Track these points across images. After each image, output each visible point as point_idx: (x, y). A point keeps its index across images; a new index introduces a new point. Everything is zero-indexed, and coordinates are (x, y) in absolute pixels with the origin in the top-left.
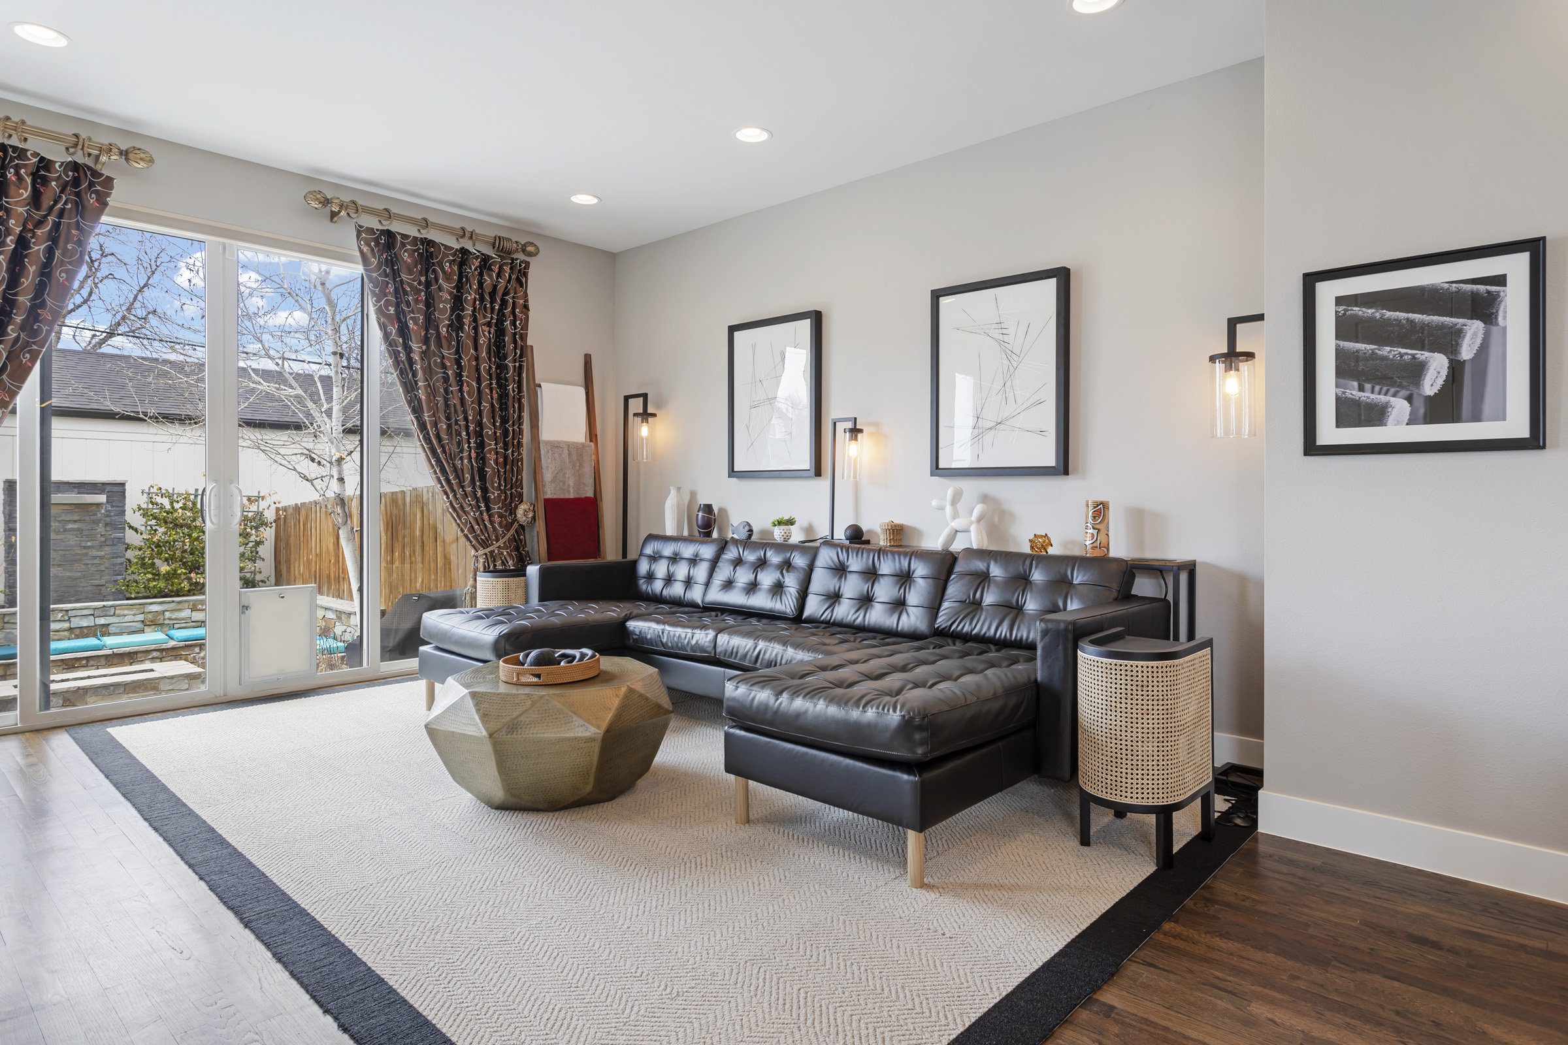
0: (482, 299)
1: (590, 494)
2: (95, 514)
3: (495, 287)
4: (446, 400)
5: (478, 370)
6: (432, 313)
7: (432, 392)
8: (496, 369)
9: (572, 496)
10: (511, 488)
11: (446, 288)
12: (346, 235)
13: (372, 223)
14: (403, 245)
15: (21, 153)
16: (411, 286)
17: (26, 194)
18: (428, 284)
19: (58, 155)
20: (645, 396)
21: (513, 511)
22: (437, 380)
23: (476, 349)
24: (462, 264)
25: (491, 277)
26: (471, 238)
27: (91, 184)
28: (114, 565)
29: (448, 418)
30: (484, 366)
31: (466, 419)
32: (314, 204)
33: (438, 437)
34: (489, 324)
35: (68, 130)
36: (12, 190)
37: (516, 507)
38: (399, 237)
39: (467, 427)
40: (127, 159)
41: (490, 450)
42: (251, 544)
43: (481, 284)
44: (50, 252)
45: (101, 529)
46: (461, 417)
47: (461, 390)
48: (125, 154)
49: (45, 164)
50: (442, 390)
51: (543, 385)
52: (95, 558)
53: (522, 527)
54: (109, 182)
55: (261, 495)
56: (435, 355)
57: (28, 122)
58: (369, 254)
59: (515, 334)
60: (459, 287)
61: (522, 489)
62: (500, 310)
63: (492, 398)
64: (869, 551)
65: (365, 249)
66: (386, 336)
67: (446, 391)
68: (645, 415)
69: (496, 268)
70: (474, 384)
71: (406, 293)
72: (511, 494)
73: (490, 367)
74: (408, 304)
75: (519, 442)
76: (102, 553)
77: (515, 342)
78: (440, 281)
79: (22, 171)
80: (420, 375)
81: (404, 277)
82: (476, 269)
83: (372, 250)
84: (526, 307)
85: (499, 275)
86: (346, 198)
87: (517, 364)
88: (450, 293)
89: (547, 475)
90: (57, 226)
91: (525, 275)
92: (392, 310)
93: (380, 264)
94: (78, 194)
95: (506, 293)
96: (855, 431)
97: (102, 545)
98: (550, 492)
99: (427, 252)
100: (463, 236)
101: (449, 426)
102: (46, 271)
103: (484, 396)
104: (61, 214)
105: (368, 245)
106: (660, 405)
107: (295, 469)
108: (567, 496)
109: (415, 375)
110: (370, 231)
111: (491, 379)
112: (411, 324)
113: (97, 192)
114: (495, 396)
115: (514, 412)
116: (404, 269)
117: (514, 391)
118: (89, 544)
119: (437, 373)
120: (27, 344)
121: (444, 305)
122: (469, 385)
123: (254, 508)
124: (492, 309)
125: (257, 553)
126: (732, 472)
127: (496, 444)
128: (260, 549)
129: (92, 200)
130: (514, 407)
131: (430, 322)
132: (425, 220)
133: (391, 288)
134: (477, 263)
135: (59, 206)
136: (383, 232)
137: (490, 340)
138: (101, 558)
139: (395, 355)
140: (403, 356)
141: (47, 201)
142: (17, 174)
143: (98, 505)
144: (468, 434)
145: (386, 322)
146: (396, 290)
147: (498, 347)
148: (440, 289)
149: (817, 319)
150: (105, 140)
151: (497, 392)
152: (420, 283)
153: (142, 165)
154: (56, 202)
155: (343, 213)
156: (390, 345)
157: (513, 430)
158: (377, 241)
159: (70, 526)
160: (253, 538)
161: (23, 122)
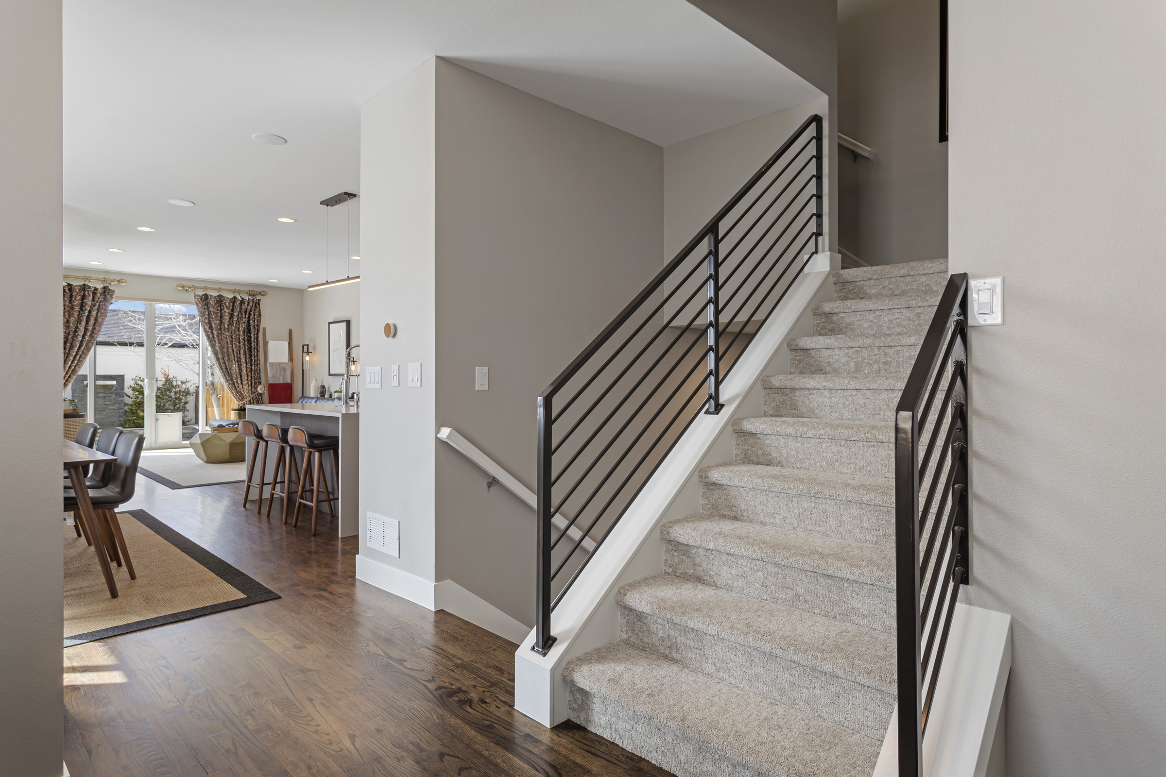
0: (242, 314)
1: (289, 381)
2: (111, 390)
3: (247, 309)
4: (228, 350)
5: (239, 339)
6: (222, 321)
7: (222, 348)
8: (248, 338)
9: (281, 382)
10: (255, 380)
11: (227, 311)
12: (191, 297)
13: (201, 293)
14: (211, 298)
15: (89, 287)
16: (213, 312)
17: (91, 298)
18: (221, 310)
19: (100, 286)
20: (308, 345)
21: (256, 388)
22: (224, 343)
23: (239, 332)
24: (234, 303)
25: (245, 306)
26: (238, 292)
27: (109, 292)
28: (119, 413)
29: (228, 356)
30: (241, 338)
31: (234, 356)
32: (180, 288)
33: (225, 363)
34: (244, 322)
35: (101, 276)
36: (87, 298)
37: (257, 387)
38: (209, 296)
39: (234, 359)
40: (119, 283)
41: (244, 367)
42: (182, 404)
43: (241, 308)
44: (97, 314)
45: (113, 396)
46: (232, 356)
47: (233, 347)
48: (119, 281)
49: (96, 289)
50: (226, 346)
51: (269, 341)
52: (111, 409)
53: (261, 394)
54: (113, 292)
55: (188, 380)
56: (223, 334)
57: (91, 276)
58: (198, 303)
59: (255, 325)
60: (233, 310)
61: (260, 380)
62: (249, 317)
63: (245, 348)
64: (325, 399)
65: (197, 301)
66: (205, 329)
67: (228, 346)
68: (308, 352)
69: (246, 303)
70: (238, 344)
71: (212, 315)
72: (255, 382)
73: (244, 338)
74: (212, 318)
75: (257, 363)
76: (114, 407)
77: (255, 328)
78: (225, 309)
79: (90, 292)
80: (217, 342)
81: (211, 309)
82: (239, 304)
83: (199, 302)
84: (260, 315)
85: (248, 305)
86: (191, 284)
87: (256, 336)
88: (229, 313)
89: (270, 375)
90: (99, 305)
91: (259, 304)
92: (207, 321)
93: (202, 306)
94: (105, 295)
95: (251, 311)
96: (354, 362)
97: (115, 403)
98: (271, 381)
99: (220, 300)
100: (235, 292)
101: (229, 359)
102: (96, 320)
103: (241, 348)
104: (100, 302)
105: (198, 300)
106: (314, 349)
107: (192, 370)
108: (279, 382)
109: (215, 342)
110: (199, 296)
111: (244, 342)
112: (213, 325)
113: (110, 295)
114: (246, 347)
115: (255, 353)
116: (211, 307)
117: (254, 345)
118: (108, 403)
119: (224, 340)
120: (91, 340)
121: (226, 318)
122: (235, 344)
123: (184, 386)
124: (245, 317)
125: (185, 408)
126: (330, 375)
127: (246, 365)
128: (187, 406)
129: (109, 297)
130: (254, 351)
131: (221, 322)
132: (220, 288)
133: (207, 313)
134: (239, 302)
135: (100, 300)
136: (203, 295)
137: (244, 328)
138: (114, 409)
139: (208, 336)
140: (211, 336)
141: (96, 299)
142: (88, 293)
143: (112, 386)
144: (235, 362)
145: (205, 325)
146: (209, 313)
147: (248, 330)
148: (225, 312)
149: (348, 323)
150: (112, 278)
151: (248, 346)
152: (218, 310)
153: (124, 284)
154: (99, 299)
155: (190, 290)
156: (206, 332)
157: (255, 360)
158: (201, 299)
159: (100, 395)
160: (183, 401)
161: (90, 277)
